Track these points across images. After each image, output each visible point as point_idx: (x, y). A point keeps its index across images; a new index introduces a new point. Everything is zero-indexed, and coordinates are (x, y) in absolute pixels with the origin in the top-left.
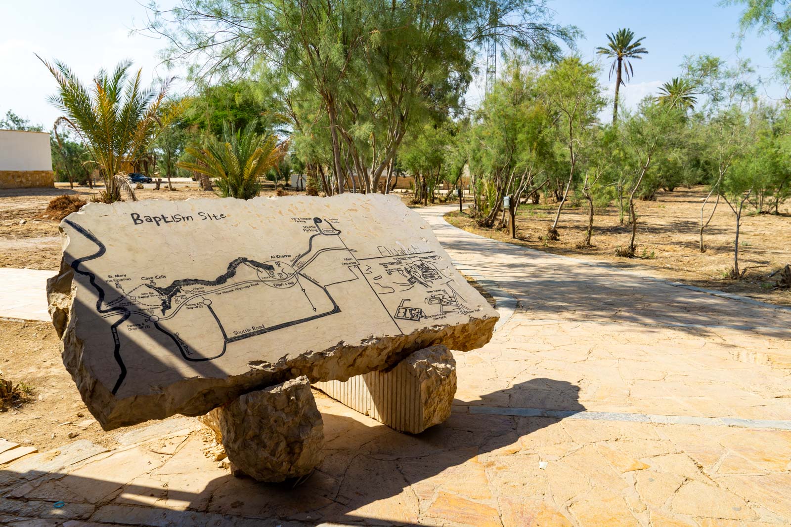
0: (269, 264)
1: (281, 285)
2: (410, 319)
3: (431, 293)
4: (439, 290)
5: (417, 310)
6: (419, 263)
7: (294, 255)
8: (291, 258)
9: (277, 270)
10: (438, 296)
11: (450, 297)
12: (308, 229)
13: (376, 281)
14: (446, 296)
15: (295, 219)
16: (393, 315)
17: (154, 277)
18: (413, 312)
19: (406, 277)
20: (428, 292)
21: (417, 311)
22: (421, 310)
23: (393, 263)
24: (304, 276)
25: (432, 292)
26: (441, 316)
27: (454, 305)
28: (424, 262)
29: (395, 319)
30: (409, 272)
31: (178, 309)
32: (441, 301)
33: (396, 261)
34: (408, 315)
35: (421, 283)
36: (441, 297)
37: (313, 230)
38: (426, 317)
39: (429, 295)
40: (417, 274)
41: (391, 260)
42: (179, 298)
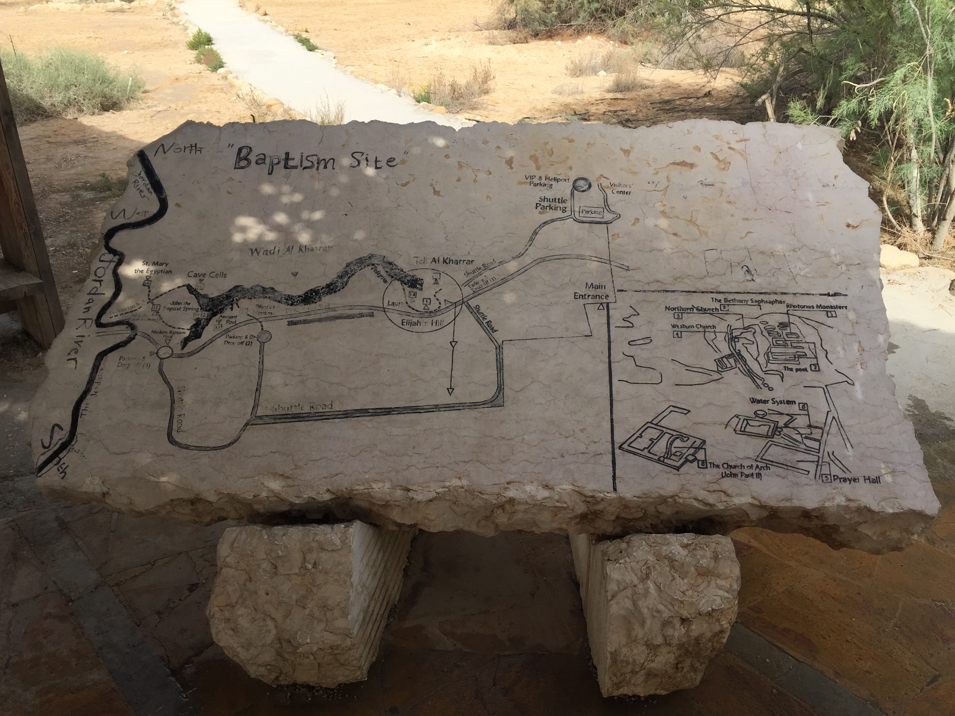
0: (419, 274)
1: (416, 324)
2: (659, 461)
3: (761, 406)
4: (788, 402)
5: (692, 440)
6: (774, 321)
7: (478, 263)
8: (471, 268)
9: (428, 291)
10: (775, 418)
11: (810, 426)
12: (546, 204)
13: (630, 350)
14: (801, 421)
15: (532, 177)
16: (619, 439)
17: (208, 274)
18: (678, 443)
19: (717, 350)
20: (754, 401)
21: (689, 443)
22: (704, 442)
23: (703, 311)
24: (476, 312)
25: (766, 402)
26: (747, 471)
27: (808, 450)
28: (792, 319)
29: (617, 451)
30: (732, 339)
31: (211, 341)
32: (776, 430)
33: (717, 305)
34: (660, 448)
35: (750, 374)
36: (782, 420)
37: (556, 209)
38: (704, 464)
39: (748, 410)
40: (753, 349)
41: (706, 302)
42: (224, 322)
